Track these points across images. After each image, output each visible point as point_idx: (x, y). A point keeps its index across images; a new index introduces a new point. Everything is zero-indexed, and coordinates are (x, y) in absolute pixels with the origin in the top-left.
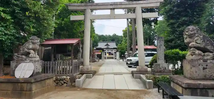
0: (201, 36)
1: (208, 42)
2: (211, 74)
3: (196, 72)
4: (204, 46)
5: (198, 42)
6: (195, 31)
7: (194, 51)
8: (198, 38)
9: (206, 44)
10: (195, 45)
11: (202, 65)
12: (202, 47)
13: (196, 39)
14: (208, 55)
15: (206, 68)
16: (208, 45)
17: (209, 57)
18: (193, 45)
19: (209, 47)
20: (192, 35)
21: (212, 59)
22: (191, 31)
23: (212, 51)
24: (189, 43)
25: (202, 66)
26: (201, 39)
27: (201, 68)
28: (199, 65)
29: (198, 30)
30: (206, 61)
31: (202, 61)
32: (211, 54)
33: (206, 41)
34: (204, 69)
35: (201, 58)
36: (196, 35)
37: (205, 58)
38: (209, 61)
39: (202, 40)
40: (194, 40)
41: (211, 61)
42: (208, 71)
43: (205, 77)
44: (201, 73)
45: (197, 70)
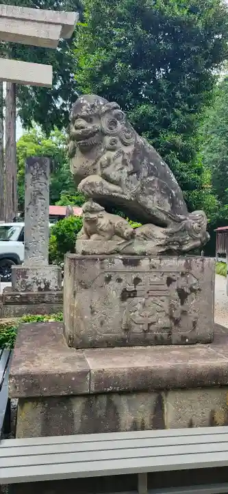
0: (129, 150)
1: (151, 179)
2: (151, 319)
3: (92, 312)
4: (136, 195)
5: (113, 172)
6: (103, 124)
7: (92, 216)
8: (114, 154)
9: (145, 189)
10: (98, 189)
11: (119, 280)
12: (127, 197)
13: (104, 158)
14: (146, 237)
15: (133, 294)
16: (152, 193)
17: (150, 246)
18: (91, 184)
19: (152, 202)
20: (94, 140)
21: (162, 253)
22: (88, 119)
23: (164, 217)
24: (79, 177)
25: (117, 284)
26: (124, 162)
27: (114, 290)
28: (108, 279)
29: (117, 116)
30: (136, 263)
31: (118, 260)
32: (159, 232)
33: (144, 173)
34: (126, 295)
35: (121, 248)
36: (108, 139)
37: (137, 247)
38: (145, 263)
39: (130, 168)
40: (99, 164)
41: (155, 261)
42: (139, 306)
43: (126, 330)
44: (114, 317)
45: (97, 306)
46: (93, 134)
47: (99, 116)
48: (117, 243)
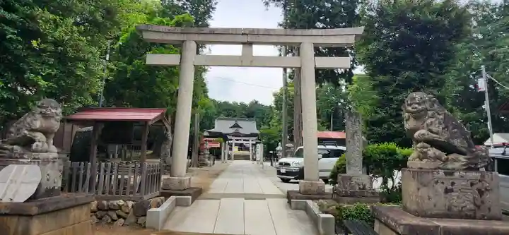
0: (441, 117)
1: (455, 130)
2: (464, 204)
3: (429, 199)
4: (448, 139)
5: (434, 129)
6: (427, 105)
7: (425, 150)
8: (434, 119)
9: (453, 136)
10: (426, 137)
11: (443, 183)
12: (442, 140)
13: (429, 121)
14: (455, 161)
15: (452, 191)
16: (456, 138)
17: (457, 165)
18: (423, 134)
19: (457, 142)
20: (423, 113)
21: (464, 169)
22: (419, 104)
23: (464, 150)
24: (415, 130)
25: (442, 185)
26: (440, 123)
27: (440, 188)
28: (437, 182)
29: (434, 101)
30: (451, 174)
31: (441, 173)
32: (462, 158)
33: (451, 128)
34: (447, 191)
35: (441, 166)
36: (430, 113)
37: (450, 166)
38: (457, 174)
39: (443, 126)
40: (425, 124)
41: (463, 173)
42: (455, 198)
43: (448, 210)
44: (441, 202)
45: (431, 195)
46: (422, 110)
47: (424, 102)
48: (439, 163)
